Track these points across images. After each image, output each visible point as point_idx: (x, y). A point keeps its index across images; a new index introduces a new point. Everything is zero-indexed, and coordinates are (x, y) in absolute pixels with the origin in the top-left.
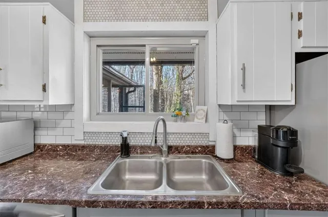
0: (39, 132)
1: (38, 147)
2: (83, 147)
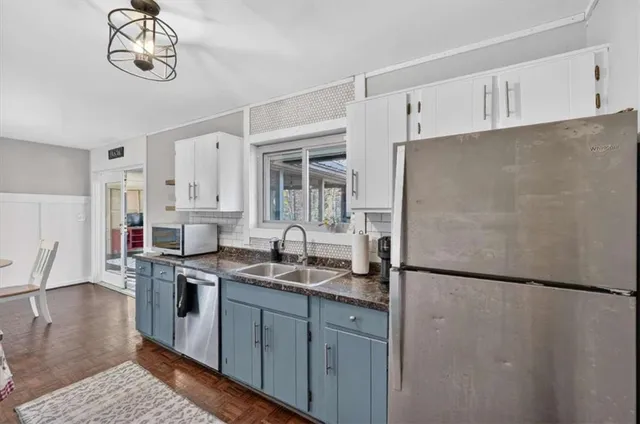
0: (223, 236)
1: (220, 248)
2: (249, 251)
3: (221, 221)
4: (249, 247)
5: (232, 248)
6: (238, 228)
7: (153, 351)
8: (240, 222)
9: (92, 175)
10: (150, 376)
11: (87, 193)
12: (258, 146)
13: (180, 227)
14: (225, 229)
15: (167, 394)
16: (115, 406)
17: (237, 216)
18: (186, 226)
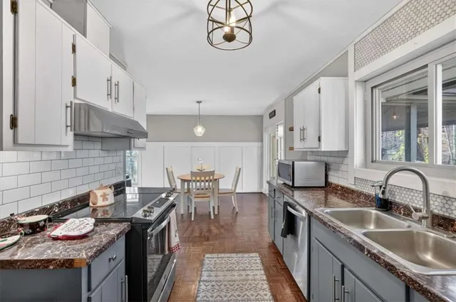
1: (328, 184)
2: (353, 191)
3: (330, 160)
4: (353, 187)
5: (338, 186)
6: (343, 167)
7: (274, 253)
8: (346, 161)
9: (264, 129)
10: (263, 272)
11: (262, 141)
12: (365, 82)
13: (291, 164)
14: (332, 167)
15: (266, 295)
16: (237, 283)
17: (343, 155)
18: (295, 163)
